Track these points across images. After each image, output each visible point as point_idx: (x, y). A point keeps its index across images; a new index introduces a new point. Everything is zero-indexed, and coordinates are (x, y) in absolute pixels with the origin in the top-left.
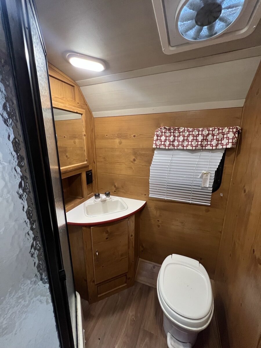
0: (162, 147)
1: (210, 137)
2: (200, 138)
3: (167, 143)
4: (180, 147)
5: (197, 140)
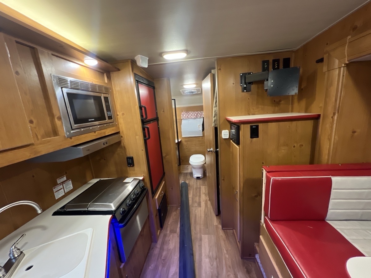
0: (185, 118)
1: (198, 114)
2: (196, 115)
3: (186, 117)
4: (190, 118)
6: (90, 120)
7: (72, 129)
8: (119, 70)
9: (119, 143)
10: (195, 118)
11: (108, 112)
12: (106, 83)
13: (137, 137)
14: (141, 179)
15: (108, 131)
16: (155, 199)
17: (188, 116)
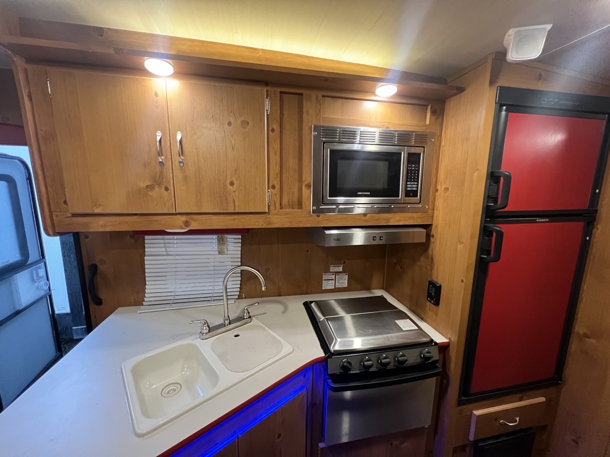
6: (360, 193)
7: (323, 204)
8: (461, 90)
11: (408, 183)
12: (426, 126)
13: (460, 247)
14: (437, 341)
15: (397, 218)
16: (471, 412)
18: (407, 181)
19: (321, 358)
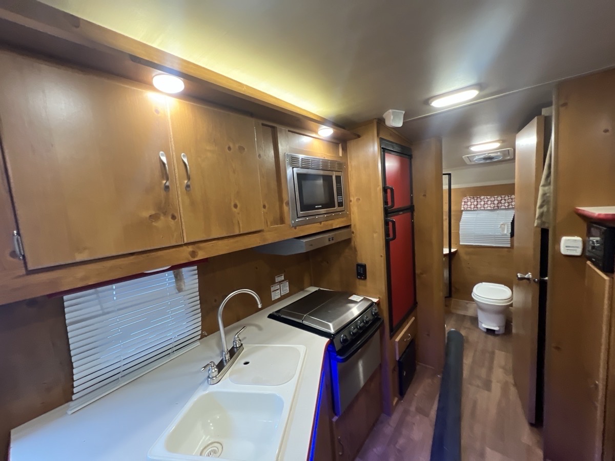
0: (469, 209)
1: (503, 201)
2: (496, 202)
3: (473, 206)
4: (482, 208)
5: (494, 204)
6: (317, 207)
7: (298, 217)
8: (359, 136)
9: (348, 242)
10: (493, 210)
12: (340, 157)
13: (375, 235)
14: (376, 301)
15: (336, 223)
16: (395, 341)
17: (477, 205)
18: (338, 196)
19: (329, 341)
